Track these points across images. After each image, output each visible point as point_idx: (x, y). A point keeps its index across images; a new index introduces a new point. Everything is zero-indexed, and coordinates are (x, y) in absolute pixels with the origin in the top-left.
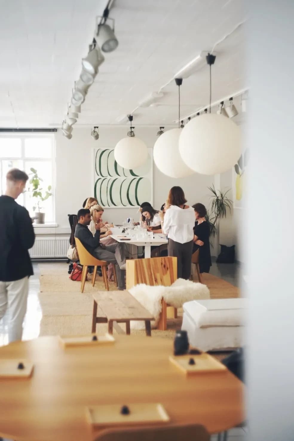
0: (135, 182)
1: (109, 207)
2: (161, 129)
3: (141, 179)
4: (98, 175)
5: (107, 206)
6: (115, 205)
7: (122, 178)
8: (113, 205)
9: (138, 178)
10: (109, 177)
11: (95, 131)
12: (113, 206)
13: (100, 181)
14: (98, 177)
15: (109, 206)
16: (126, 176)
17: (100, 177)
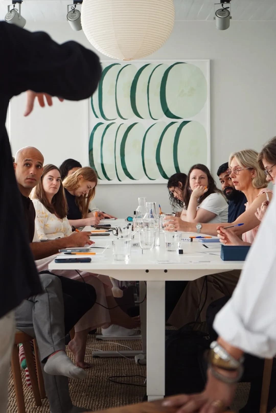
0: (173, 130)
1: (119, 183)
2: (222, 5)
3: (185, 123)
4: (97, 117)
5: (115, 181)
6: (131, 178)
7: (145, 123)
8: (127, 178)
9: (180, 121)
10: (119, 121)
11: (74, 11)
12: (127, 180)
13: (101, 129)
14: (96, 121)
15: (120, 180)
16: (153, 117)
17: (101, 120)
